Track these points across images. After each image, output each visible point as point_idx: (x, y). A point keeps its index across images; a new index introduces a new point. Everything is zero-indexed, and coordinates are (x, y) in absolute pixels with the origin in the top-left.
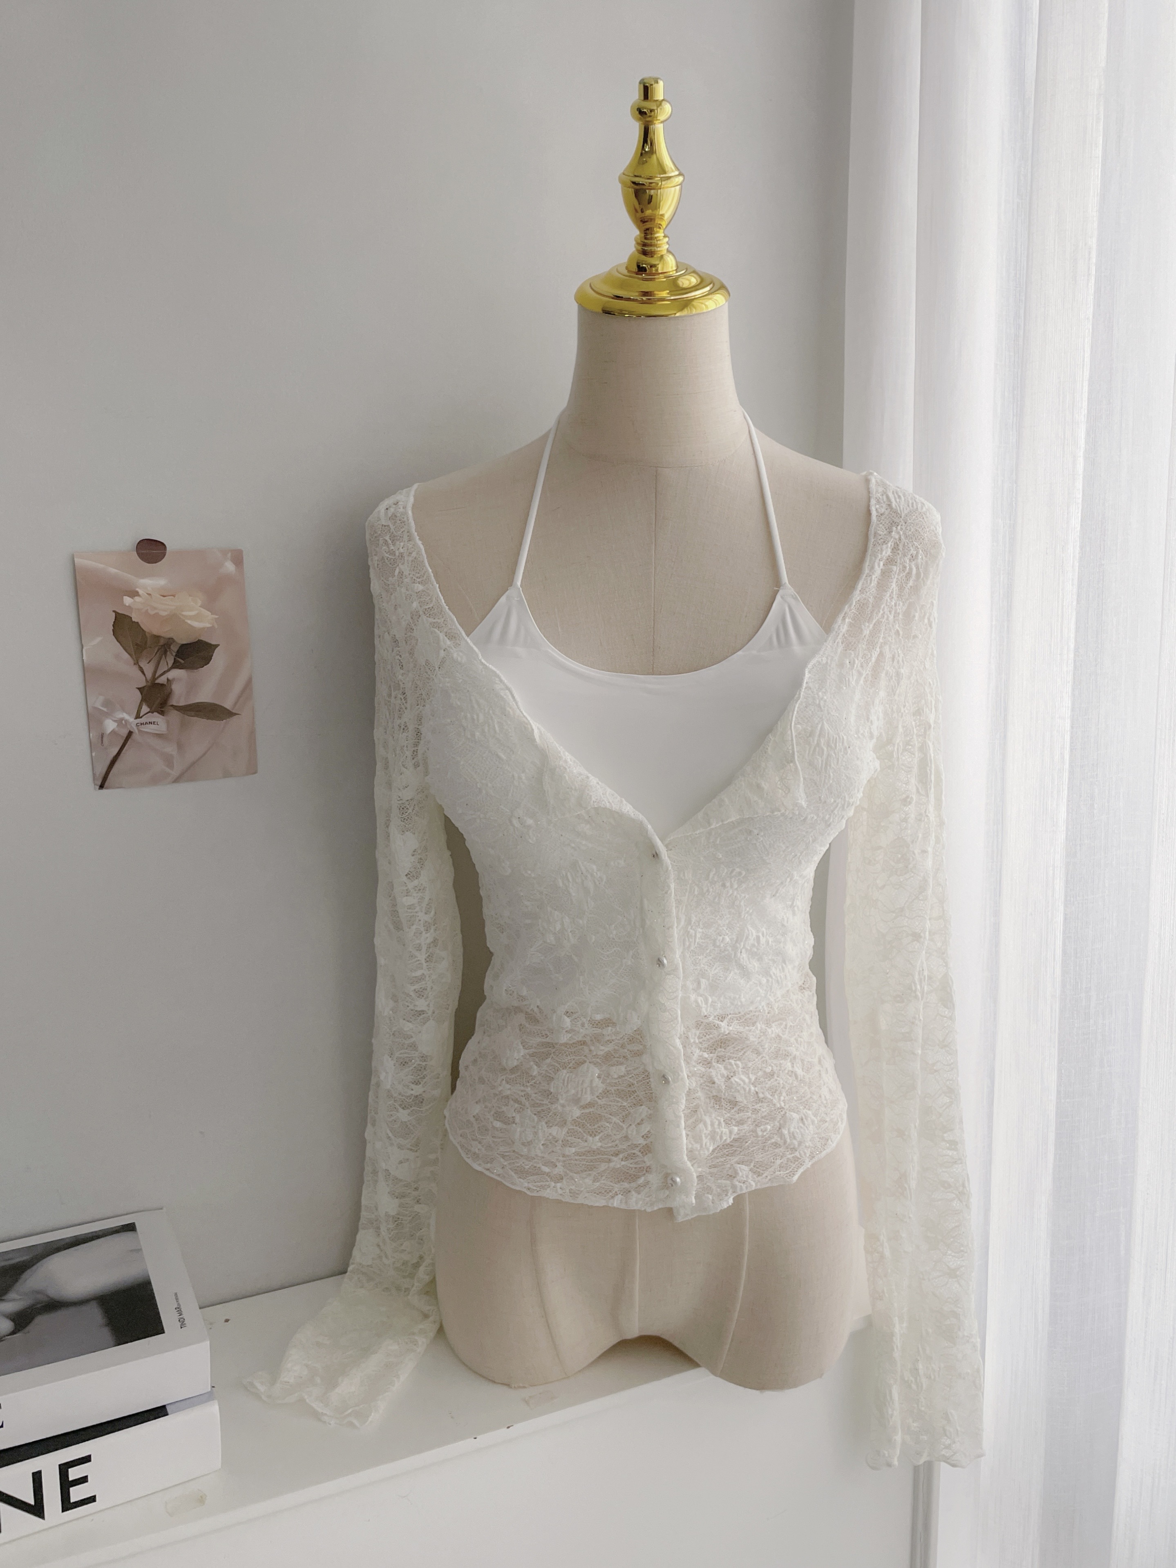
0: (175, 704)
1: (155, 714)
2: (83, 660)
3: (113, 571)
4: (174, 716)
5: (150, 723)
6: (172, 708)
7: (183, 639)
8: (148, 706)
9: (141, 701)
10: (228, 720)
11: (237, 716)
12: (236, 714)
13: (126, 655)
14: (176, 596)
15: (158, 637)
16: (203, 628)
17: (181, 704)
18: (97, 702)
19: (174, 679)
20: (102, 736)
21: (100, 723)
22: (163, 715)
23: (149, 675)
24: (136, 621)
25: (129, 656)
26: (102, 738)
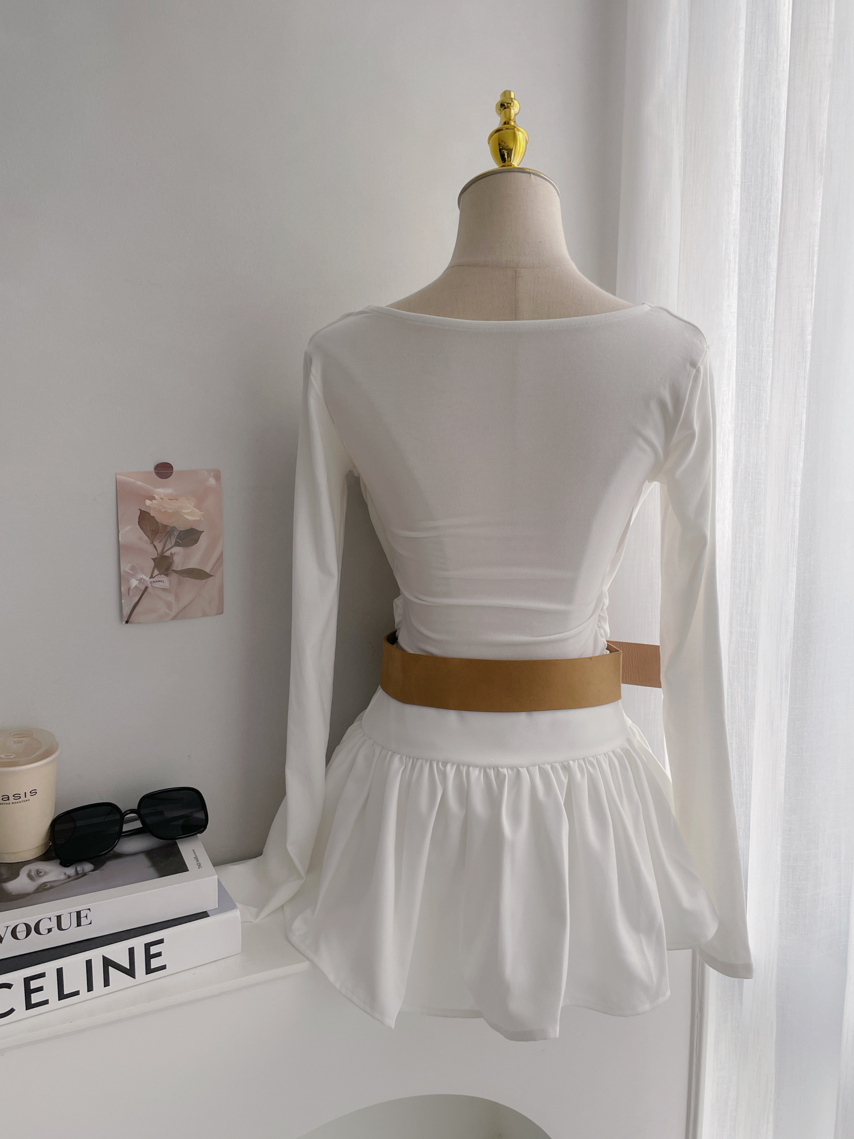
0: (175, 569)
1: (162, 575)
2: (119, 540)
3: (140, 483)
4: (174, 577)
5: (159, 581)
6: (173, 572)
7: (182, 527)
8: (158, 570)
9: (154, 567)
10: (207, 579)
11: (213, 577)
12: (212, 576)
13: (146, 538)
14: (178, 500)
15: (166, 526)
16: (194, 521)
17: (179, 569)
18: (126, 567)
19: (175, 553)
20: (129, 589)
21: (128, 581)
22: (167, 576)
23: (160, 549)
24: (153, 516)
25: (147, 538)
26: (129, 591)
